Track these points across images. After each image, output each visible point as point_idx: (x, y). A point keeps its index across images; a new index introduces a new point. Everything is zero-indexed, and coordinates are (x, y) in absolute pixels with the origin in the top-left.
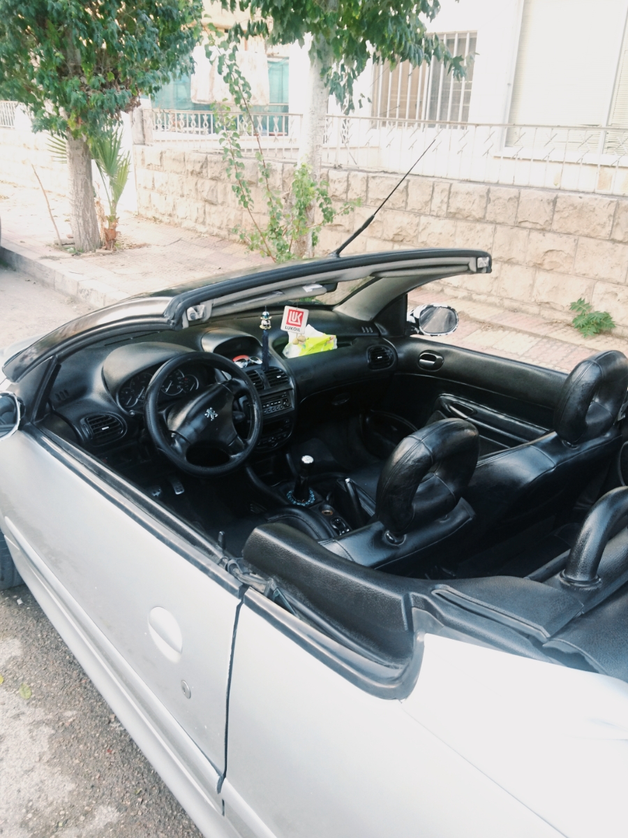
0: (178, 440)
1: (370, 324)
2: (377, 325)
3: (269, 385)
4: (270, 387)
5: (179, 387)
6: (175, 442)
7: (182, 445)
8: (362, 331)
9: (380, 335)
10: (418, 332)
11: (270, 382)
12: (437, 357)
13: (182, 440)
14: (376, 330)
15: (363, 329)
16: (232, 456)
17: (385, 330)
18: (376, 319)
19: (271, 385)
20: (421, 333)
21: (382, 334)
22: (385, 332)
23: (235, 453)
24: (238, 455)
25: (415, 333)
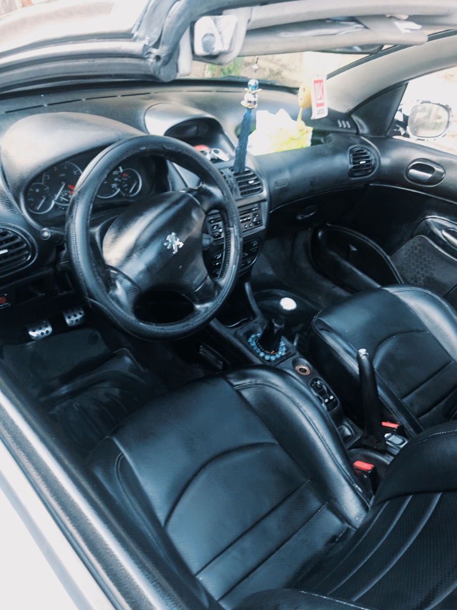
0: (121, 282)
1: (347, 116)
2: (355, 118)
3: (239, 192)
4: (240, 197)
5: (114, 185)
6: (115, 286)
7: (128, 291)
8: (337, 125)
9: (358, 133)
10: (403, 132)
11: (241, 189)
12: (437, 169)
13: (128, 283)
14: (354, 125)
15: (339, 122)
16: (198, 307)
17: (365, 126)
18: (355, 110)
19: (242, 194)
20: (406, 135)
21: (361, 131)
22: (365, 130)
23: (202, 302)
24: (208, 305)
25: (399, 134)
